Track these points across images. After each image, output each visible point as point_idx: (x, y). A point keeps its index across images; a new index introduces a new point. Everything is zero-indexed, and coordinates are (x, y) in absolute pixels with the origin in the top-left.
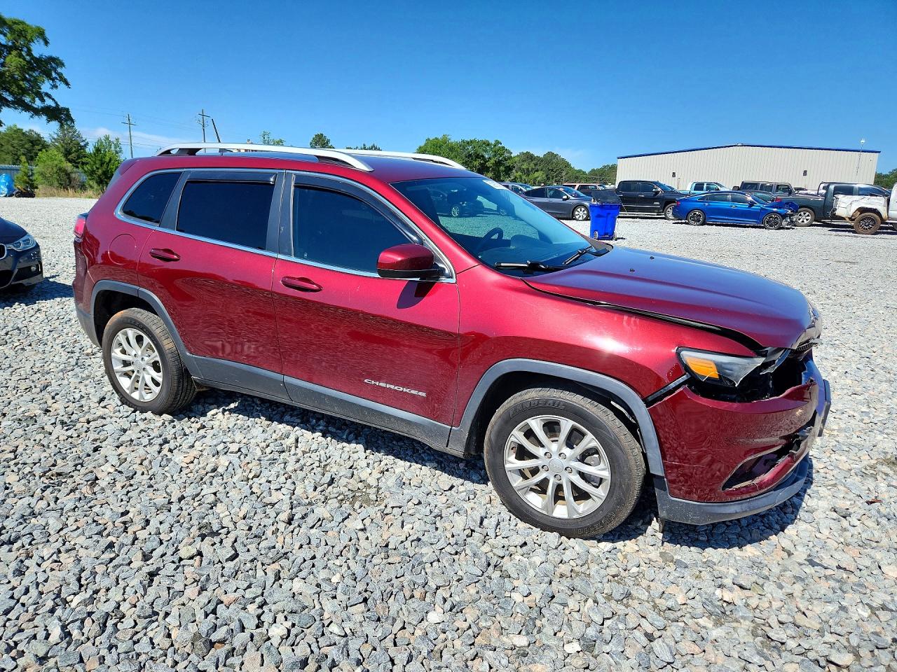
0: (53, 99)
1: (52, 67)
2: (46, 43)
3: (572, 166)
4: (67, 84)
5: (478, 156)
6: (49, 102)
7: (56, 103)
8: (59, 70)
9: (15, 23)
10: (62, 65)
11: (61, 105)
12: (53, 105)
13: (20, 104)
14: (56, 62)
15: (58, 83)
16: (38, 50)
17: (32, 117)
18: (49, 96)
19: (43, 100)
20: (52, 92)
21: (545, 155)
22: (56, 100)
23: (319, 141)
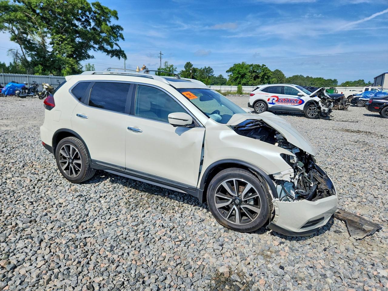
0: (119, 46)
1: (116, 30)
2: (117, 18)
4: (123, 39)
5: (254, 72)
6: (115, 47)
7: (120, 48)
8: (120, 32)
9: (105, 9)
10: (122, 29)
11: (122, 50)
12: (118, 48)
13: (101, 48)
14: (119, 28)
15: (119, 38)
16: (113, 22)
17: (107, 55)
18: (116, 44)
19: (112, 47)
20: (117, 42)
22: (120, 46)
23: (188, 65)
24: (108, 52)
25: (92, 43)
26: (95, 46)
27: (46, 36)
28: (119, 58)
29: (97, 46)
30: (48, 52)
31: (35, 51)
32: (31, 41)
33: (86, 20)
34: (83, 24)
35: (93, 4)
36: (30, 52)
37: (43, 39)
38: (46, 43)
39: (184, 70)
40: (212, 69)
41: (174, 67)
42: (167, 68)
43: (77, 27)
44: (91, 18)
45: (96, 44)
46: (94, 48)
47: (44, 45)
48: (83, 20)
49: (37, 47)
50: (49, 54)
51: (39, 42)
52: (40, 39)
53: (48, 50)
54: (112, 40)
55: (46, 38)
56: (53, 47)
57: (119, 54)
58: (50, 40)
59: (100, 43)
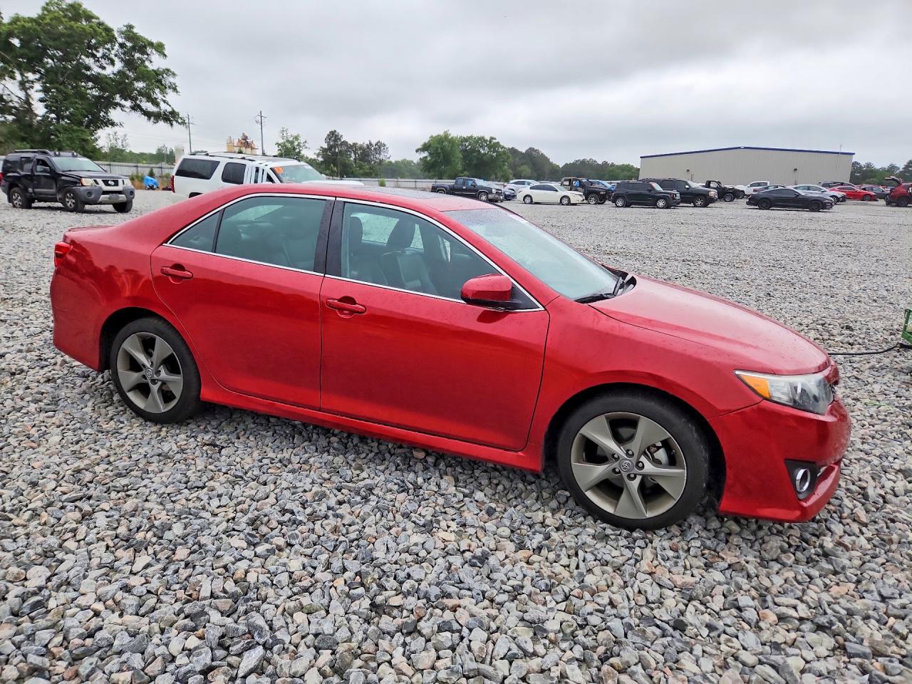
0: (170, 105)
1: (163, 77)
2: (164, 55)
3: (551, 160)
4: (176, 91)
5: (475, 152)
6: (163, 106)
7: (172, 108)
8: (171, 79)
9: (142, 39)
10: (174, 74)
11: (176, 110)
12: (169, 109)
13: (136, 107)
14: (168, 72)
16: (155, 62)
18: (164, 101)
19: (157, 106)
20: (166, 98)
21: (527, 151)
22: (172, 105)
23: (333, 136)
24: (148, 114)
25: (118, 98)
26: (123, 102)
27: (32, 87)
28: (172, 125)
29: (128, 103)
30: (37, 115)
31: (12, 114)
33: (104, 55)
34: (99, 61)
35: (120, 31)
37: (26, 92)
38: (32, 99)
39: (325, 146)
40: (385, 145)
41: (302, 140)
42: (288, 141)
43: (88, 68)
45: (126, 100)
46: (122, 106)
47: (30, 104)
48: (100, 55)
49: (15, 108)
50: (39, 118)
51: (19, 98)
52: (22, 94)
53: (36, 112)
54: (157, 94)
55: (31, 92)
56: (46, 107)
57: (170, 117)
58: (41, 95)
59: (134, 99)
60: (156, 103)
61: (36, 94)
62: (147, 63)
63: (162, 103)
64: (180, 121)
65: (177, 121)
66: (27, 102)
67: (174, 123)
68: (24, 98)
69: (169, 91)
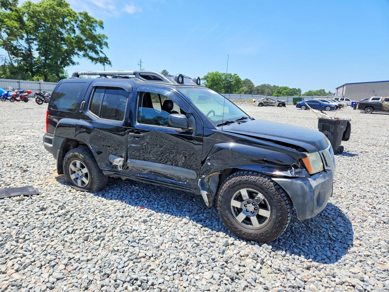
24: (92, 59)
25: (76, 50)
26: (79, 52)
27: (33, 43)
28: (104, 65)
29: (81, 53)
30: (34, 58)
31: (21, 57)
32: (18, 47)
33: (70, 28)
34: (67, 31)
35: (80, 14)
36: (17, 58)
37: (29, 45)
38: (32, 49)
43: (61, 34)
44: (77, 27)
45: (80, 51)
46: (78, 54)
47: (30, 51)
48: (68, 28)
49: (23, 53)
50: (35, 59)
51: (26, 48)
52: (26, 46)
53: (34, 56)
54: (98, 48)
55: (32, 45)
56: (40, 53)
57: (104, 60)
58: (37, 47)
59: (86, 50)
60: (96, 52)
61: (35, 46)
62: (93, 31)
63: (100, 53)
64: (108, 62)
65: (107, 63)
66: (30, 50)
67: (105, 63)
68: (27, 48)
69: (103, 46)
